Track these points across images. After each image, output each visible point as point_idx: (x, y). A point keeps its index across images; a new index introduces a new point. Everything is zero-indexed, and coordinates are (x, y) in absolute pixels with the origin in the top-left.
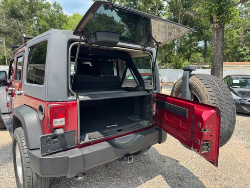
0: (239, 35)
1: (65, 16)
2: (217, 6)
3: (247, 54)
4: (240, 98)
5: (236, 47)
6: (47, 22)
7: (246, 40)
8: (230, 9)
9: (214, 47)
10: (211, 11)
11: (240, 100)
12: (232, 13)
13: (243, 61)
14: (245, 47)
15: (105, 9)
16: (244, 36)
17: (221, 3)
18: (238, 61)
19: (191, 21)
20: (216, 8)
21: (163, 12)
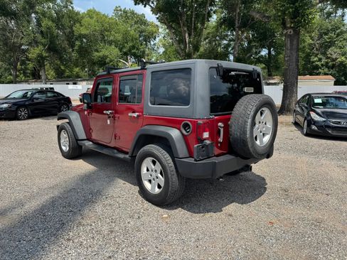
0: (313, 40)
1: (78, 13)
2: (292, 8)
3: (322, 65)
4: (324, 119)
5: (308, 56)
6: (53, 21)
7: (321, 47)
8: (308, 12)
9: (286, 59)
10: (285, 13)
11: (324, 121)
12: (310, 17)
13: (318, 74)
14: (320, 56)
15: (135, 4)
16: (318, 42)
17: (297, 4)
18: (311, 74)
19: (253, 22)
20: (291, 10)
21: (214, 9)
